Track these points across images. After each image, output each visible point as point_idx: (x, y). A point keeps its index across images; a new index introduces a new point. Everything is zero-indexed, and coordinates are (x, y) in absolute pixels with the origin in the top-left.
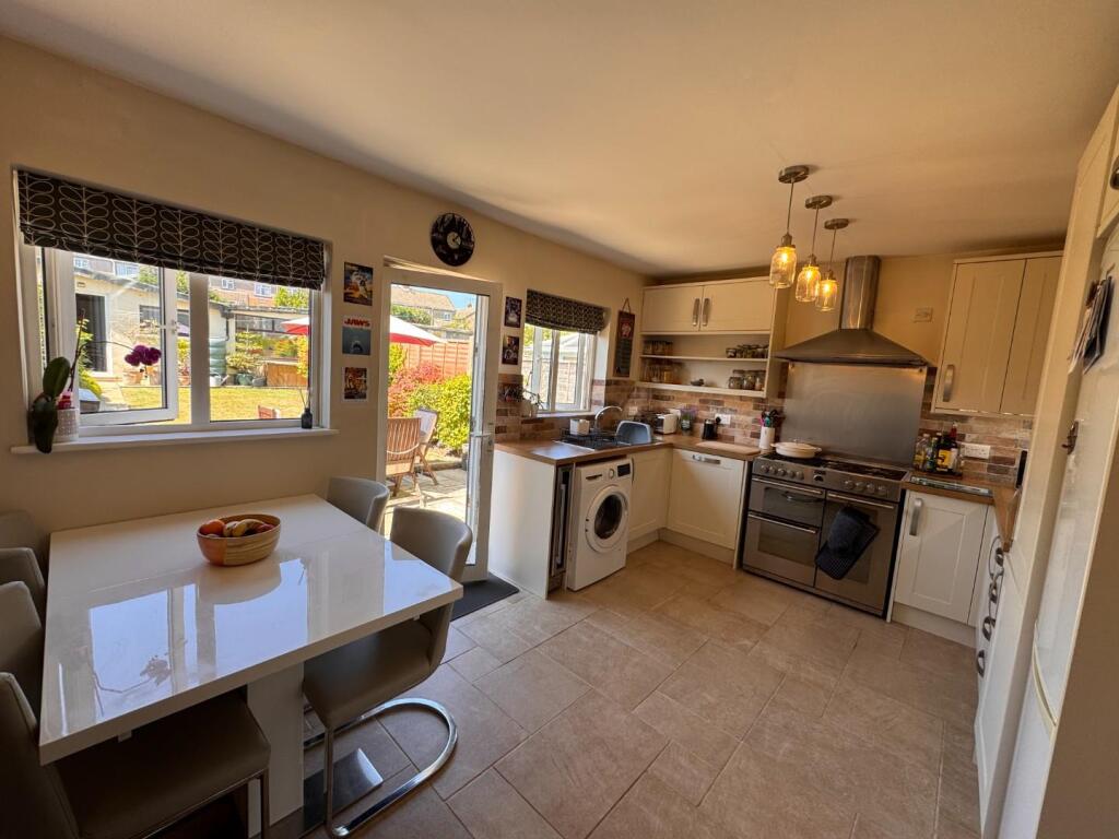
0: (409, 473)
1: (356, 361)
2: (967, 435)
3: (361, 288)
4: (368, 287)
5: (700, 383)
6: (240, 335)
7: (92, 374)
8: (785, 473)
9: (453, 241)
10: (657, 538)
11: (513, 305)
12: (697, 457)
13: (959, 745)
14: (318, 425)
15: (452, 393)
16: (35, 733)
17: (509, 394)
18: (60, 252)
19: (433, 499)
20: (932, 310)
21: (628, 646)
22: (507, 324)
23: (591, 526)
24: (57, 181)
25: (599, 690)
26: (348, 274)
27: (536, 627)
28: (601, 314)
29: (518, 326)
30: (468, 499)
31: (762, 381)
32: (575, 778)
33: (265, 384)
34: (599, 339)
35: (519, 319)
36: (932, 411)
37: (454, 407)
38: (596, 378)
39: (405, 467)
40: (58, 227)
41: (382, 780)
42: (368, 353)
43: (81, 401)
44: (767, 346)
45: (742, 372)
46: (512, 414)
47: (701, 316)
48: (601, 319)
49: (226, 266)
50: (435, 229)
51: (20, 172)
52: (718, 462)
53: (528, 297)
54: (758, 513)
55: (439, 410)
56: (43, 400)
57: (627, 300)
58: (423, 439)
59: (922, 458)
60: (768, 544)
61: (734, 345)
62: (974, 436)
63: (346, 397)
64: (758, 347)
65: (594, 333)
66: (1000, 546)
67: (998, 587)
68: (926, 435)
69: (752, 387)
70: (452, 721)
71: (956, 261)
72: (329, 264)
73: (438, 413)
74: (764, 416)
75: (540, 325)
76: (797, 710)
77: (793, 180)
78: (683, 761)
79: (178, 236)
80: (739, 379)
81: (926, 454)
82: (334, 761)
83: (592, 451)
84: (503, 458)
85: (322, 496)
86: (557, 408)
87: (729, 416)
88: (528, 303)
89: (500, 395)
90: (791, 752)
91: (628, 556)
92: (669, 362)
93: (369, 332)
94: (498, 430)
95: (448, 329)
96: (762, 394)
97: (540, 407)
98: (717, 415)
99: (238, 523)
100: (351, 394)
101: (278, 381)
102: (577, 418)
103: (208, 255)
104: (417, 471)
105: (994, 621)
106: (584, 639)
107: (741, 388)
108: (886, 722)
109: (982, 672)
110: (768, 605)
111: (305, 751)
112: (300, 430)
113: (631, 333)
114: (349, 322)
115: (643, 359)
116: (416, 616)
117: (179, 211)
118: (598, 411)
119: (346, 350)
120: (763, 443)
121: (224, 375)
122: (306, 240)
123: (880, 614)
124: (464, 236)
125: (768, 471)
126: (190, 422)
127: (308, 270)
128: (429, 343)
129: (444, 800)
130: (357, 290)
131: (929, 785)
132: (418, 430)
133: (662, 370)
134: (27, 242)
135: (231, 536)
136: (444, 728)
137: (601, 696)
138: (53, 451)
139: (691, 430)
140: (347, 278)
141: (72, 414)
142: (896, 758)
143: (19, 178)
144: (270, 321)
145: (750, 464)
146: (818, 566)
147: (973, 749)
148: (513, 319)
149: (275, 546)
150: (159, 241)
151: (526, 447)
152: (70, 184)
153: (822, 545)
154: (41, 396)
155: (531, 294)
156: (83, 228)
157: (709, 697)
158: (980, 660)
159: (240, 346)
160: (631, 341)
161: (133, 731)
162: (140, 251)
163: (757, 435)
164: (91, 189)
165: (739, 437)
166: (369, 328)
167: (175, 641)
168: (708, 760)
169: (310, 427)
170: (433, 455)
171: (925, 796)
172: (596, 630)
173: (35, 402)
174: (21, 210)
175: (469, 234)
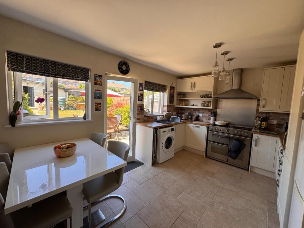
0: (114, 132)
1: (98, 101)
2: (270, 118)
3: (99, 81)
4: (101, 81)
5: (193, 105)
6: (69, 96)
7: (30, 108)
8: (218, 130)
9: (124, 68)
10: (182, 149)
11: (141, 85)
12: (193, 126)
13: (273, 207)
14: (88, 119)
15: (126, 110)
16: (4, 205)
17: (140, 109)
18: (18, 73)
19: (121, 139)
20: (258, 83)
21: (175, 179)
22: (139, 90)
23: (164, 145)
24: (17, 54)
25: (167, 192)
26: (96, 77)
27: (149, 174)
28: (165, 87)
29: (143, 91)
30: (130, 139)
31: (211, 104)
32: (160, 217)
33: (76, 109)
34: (165, 94)
35: (143, 89)
36: (259, 111)
37: (126, 114)
38: (164, 104)
39: (113, 130)
40: (17, 66)
41: (105, 218)
42: (101, 99)
43: (24, 113)
44: (211, 95)
45: (205, 102)
46: (141, 115)
47: (193, 87)
48: (165, 88)
49: (63, 76)
50: (119, 64)
51: (7, 52)
52: (199, 127)
53: (145, 83)
54: (211, 141)
55: (122, 115)
56: (13, 113)
57: (172, 83)
58: (118, 123)
59: (257, 124)
60: (214, 150)
61: (203, 94)
62: (272, 118)
63: (96, 111)
64: (209, 95)
65: (164, 92)
66: (282, 149)
67: (282, 161)
68: (258, 118)
69: (208, 106)
70: (125, 201)
71: (265, 69)
72: (90, 75)
73: (122, 116)
74: (211, 114)
75: (149, 90)
76: (224, 197)
77: (217, 47)
78: (191, 212)
79: (49, 68)
80: (204, 104)
81: (258, 123)
82: (91, 213)
83: (164, 124)
84: (139, 127)
85: (89, 138)
86: (154, 113)
87: (202, 114)
88: (145, 84)
89: (138, 110)
90: (223, 210)
91: (174, 154)
92: (185, 100)
93: (101, 93)
94: (138, 119)
95: (125, 93)
96: (211, 108)
97: (149, 113)
98: (198, 114)
99: (65, 145)
100: (97, 110)
101: (79, 108)
102: (159, 116)
103: (58, 73)
104: (116, 132)
105: (281, 171)
106: (163, 177)
107: (205, 106)
108: (250, 201)
109: (278, 186)
110: (214, 167)
111: (83, 210)
112: (83, 120)
113: (174, 92)
114: (96, 90)
115: (177, 99)
116: (114, 171)
117: (50, 61)
118: (165, 114)
119: (95, 98)
120: (211, 121)
121: (65, 107)
122: (84, 68)
123: (247, 169)
124: (127, 66)
125: (213, 129)
126: (53, 118)
127: (84, 76)
128: (119, 97)
129: (123, 224)
130: (98, 81)
131: (264, 219)
132: (116, 120)
133: (183, 102)
134: (9, 70)
135: (63, 149)
136: (123, 203)
137: (168, 194)
138: (16, 126)
139: (191, 118)
140: (95, 79)
141: (21, 117)
142: (254, 211)
143: (7, 53)
144: (77, 92)
145: (208, 127)
146: (228, 156)
147: (277, 209)
148: (141, 89)
149: (75, 152)
150: (44, 69)
151: (145, 124)
152: (21, 55)
153: (229, 150)
154: (13, 112)
155: (146, 82)
156: (24, 66)
157: (198, 194)
158: (277, 182)
159: (69, 99)
160: (174, 94)
161: (33, 204)
162: (39, 72)
163: (210, 119)
164: (26, 56)
165: (205, 120)
166: (102, 92)
167: (50, 179)
168: (198, 212)
169: (86, 119)
170: (121, 127)
171: (263, 223)
172: (166, 175)
173: (11, 113)
174: (8, 62)
175: (128, 66)
